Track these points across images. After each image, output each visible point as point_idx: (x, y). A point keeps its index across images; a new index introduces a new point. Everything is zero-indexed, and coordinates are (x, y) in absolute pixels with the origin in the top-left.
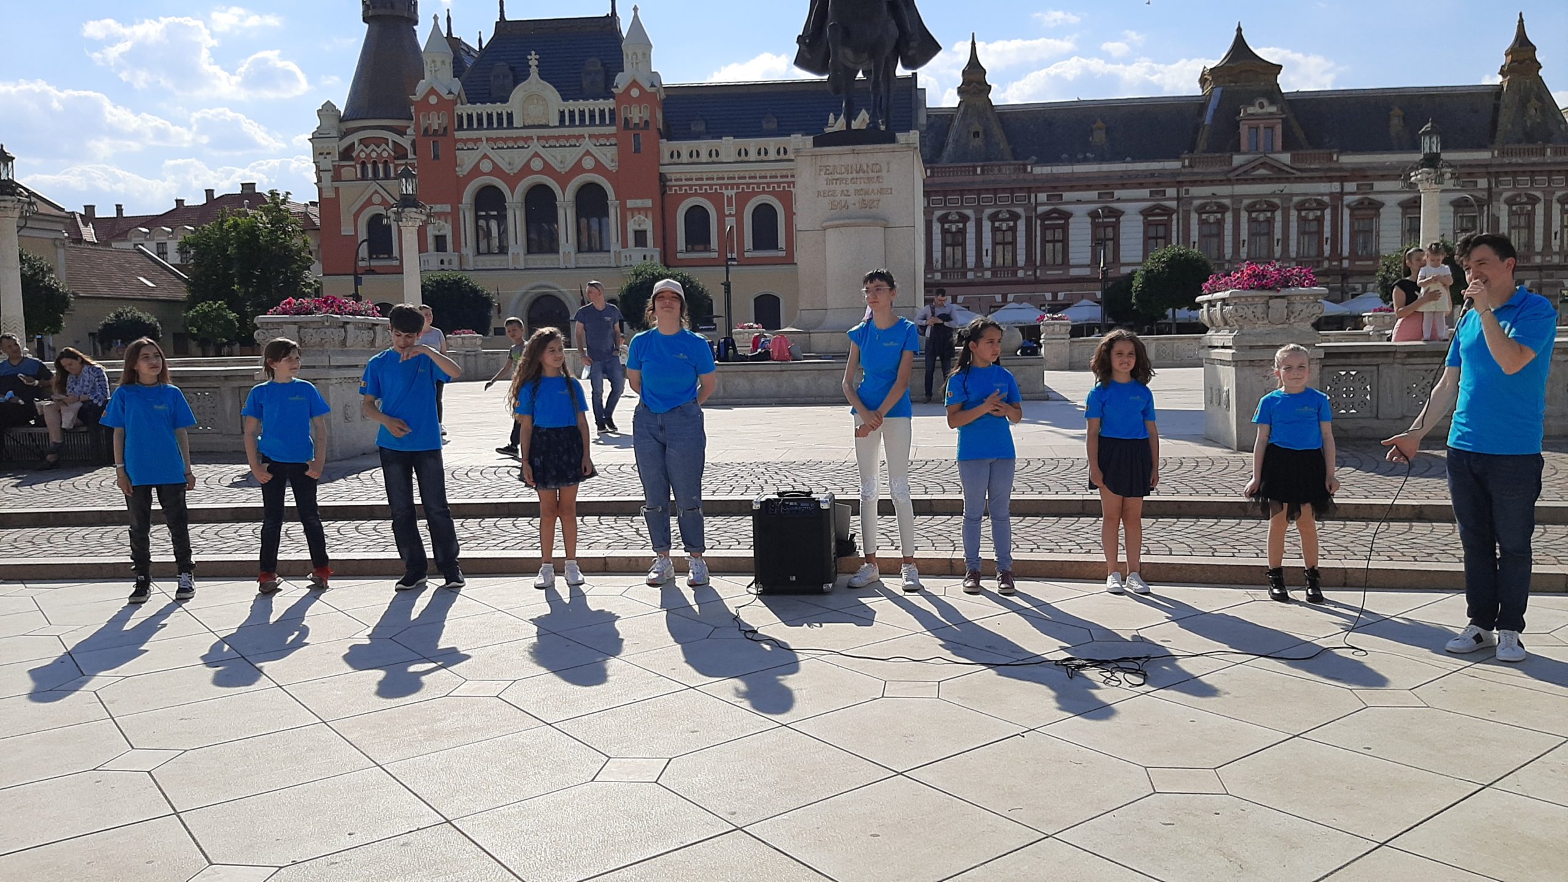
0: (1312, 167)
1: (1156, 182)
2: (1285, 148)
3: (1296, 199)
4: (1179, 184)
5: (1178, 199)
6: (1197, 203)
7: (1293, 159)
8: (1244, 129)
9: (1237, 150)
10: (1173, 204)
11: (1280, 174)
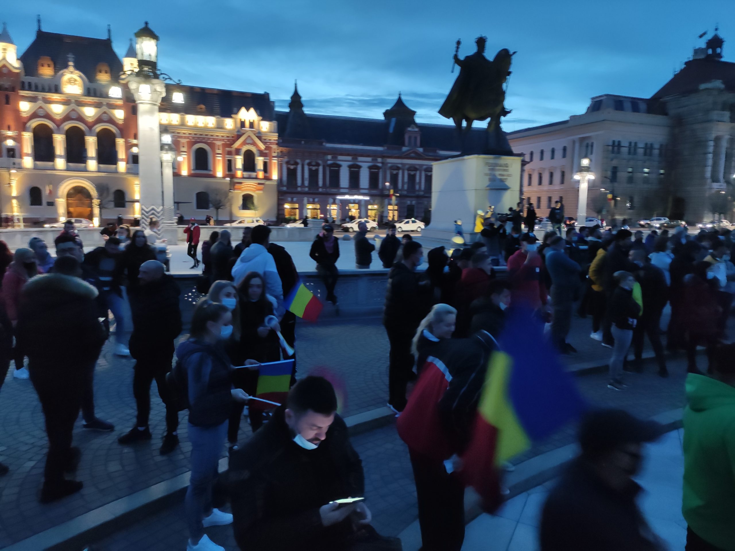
0: (431, 154)
1: (374, 155)
2: (421, 146)
3: (425, 167)
4: (383, 157)
5: (382, 163)
6: (389, 165)
7: (424, 150)
8: (406, 137)
9: (403, 145)
10: (380, 165)
11: (419, 157)
